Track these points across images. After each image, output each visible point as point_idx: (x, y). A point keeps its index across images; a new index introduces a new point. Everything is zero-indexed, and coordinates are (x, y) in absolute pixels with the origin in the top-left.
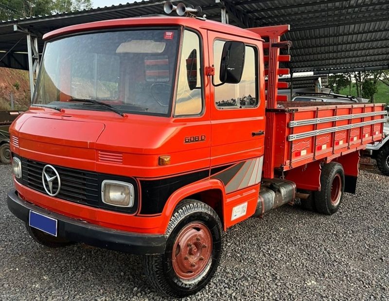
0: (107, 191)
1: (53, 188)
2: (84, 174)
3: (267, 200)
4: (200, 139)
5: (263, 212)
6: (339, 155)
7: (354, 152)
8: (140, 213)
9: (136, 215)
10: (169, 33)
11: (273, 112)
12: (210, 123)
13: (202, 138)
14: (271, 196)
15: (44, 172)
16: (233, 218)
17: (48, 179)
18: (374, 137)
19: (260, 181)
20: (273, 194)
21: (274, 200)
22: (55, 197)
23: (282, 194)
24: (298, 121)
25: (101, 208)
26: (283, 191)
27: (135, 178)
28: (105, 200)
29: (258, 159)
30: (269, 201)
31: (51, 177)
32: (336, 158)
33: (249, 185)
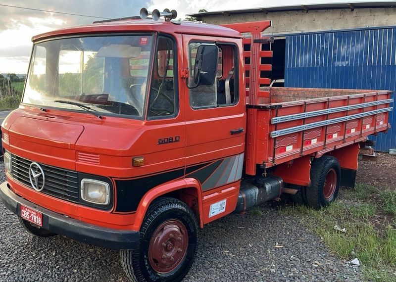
0: (86, 189)
1: (39, 184)
2: (66, 173)
3: (250, 197)
4: (174, 140)
5: (245, 208)
6: (332, 149)
7: (351, 145)
8: (116, 211)
9: (112, 213)
10: (145, 39)
11: (255, 108)
12: (185, 124)
13: (176, 139)
14: (255, 192)
15: (31, 169)
16: (211, 215)
17: (35, 176)
18: (377, 127)
19: (241, 178)
20: (257, 190)
21: (257, 196)
22: (41, 192)
23: (267, 190)
24: (281, 117)
25: (80, 204)
26: (268, 187)
27: (111, 177)
28: (84, 197)
29: (237, 156)
30: (252, 198)
31: (36, 173)
32: (329, 152)
33: (228, 182)
